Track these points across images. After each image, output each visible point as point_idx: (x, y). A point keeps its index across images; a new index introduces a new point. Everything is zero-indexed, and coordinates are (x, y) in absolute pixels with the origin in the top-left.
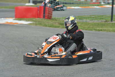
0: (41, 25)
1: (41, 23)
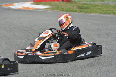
1: (59, 7)
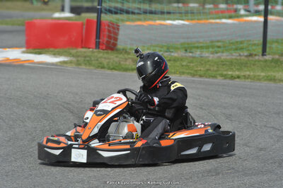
0: (90, 64)
1: (91, 61)
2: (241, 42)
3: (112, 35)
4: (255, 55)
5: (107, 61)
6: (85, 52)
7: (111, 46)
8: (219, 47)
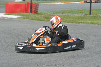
0: (28, 18)
1: (29, 17)
2: (82, 10)
3: (36, 8)
4: (87, 15)
5: (34, 17)
6: (26, 14)
7: (36, 12)
8: (74, 12)
